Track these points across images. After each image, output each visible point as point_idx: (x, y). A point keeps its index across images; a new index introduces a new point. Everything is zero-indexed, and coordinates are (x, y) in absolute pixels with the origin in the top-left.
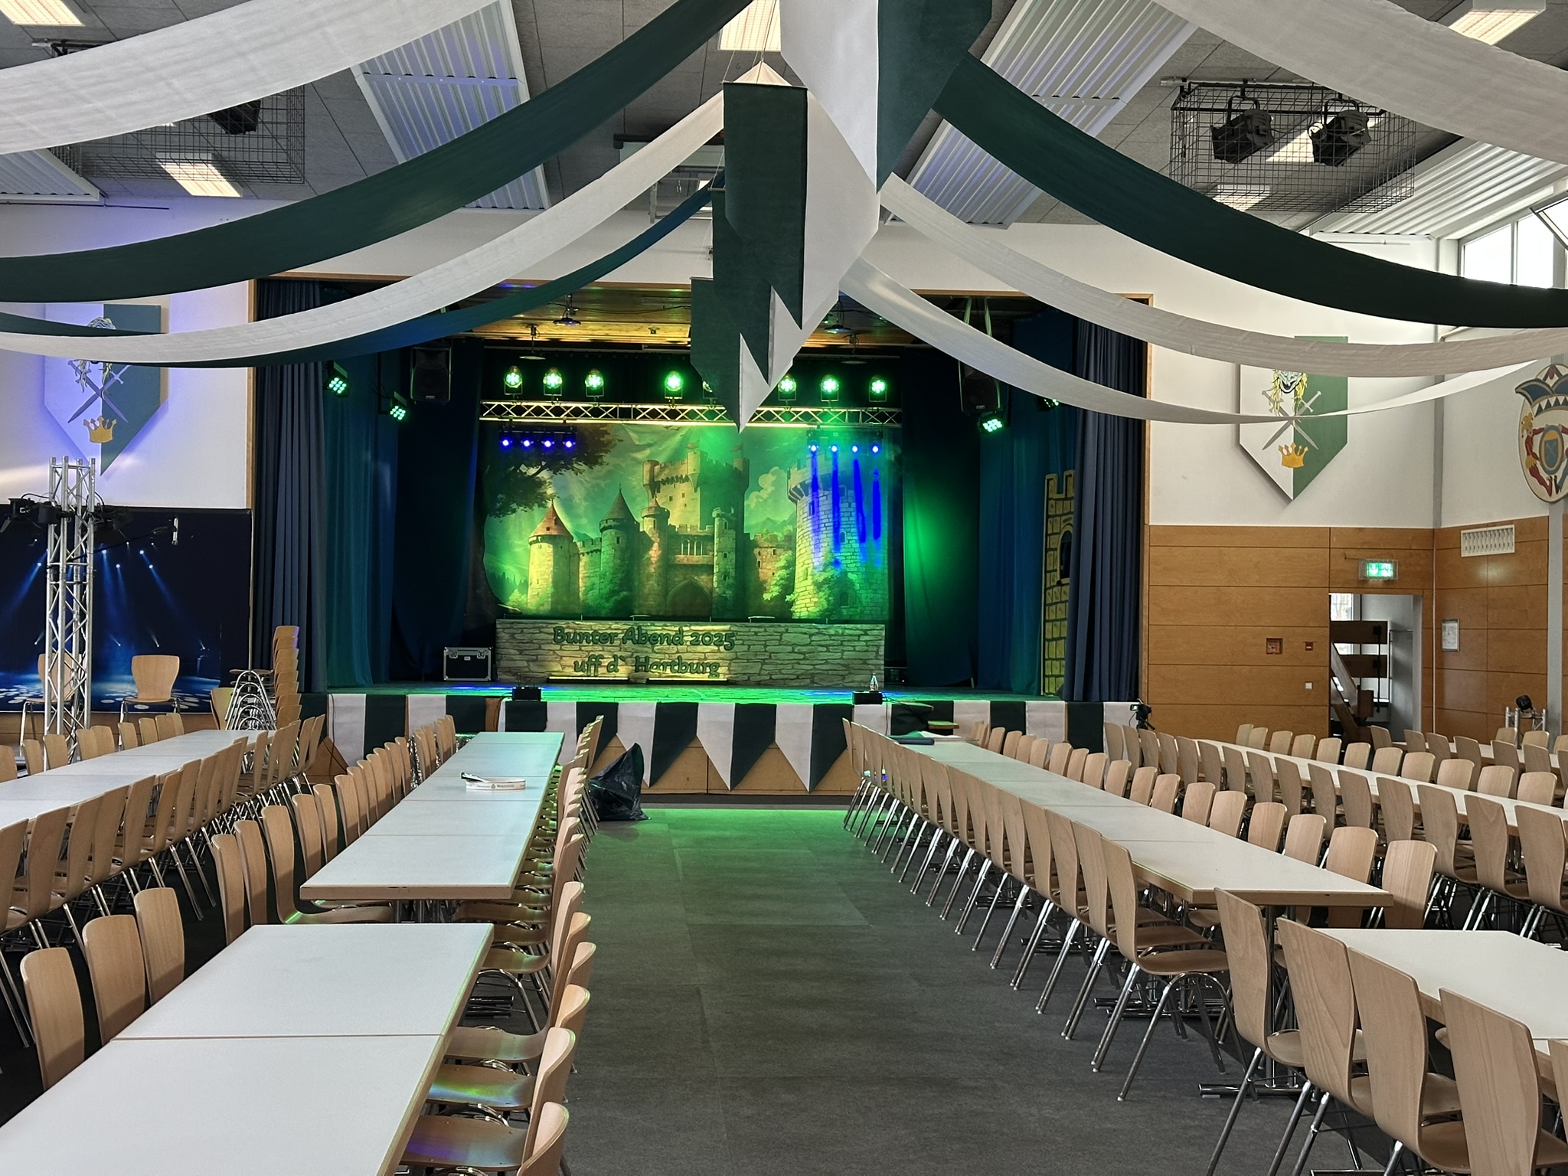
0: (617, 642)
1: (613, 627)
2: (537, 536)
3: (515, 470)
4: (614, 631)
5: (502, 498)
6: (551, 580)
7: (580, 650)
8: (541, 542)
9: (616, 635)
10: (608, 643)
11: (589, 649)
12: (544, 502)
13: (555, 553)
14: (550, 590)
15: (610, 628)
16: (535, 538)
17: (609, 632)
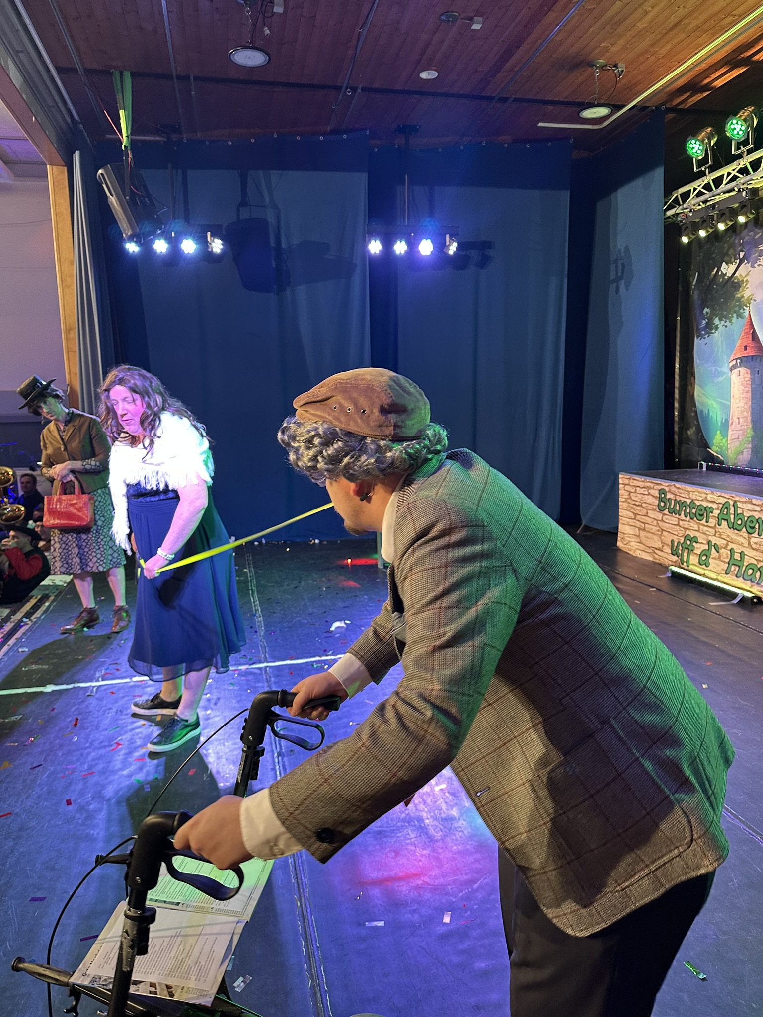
0: (712, 522)
1: (709, 497)
2: (736, 359)
3: (717, 271)
4: (710, 505)
5: (707, 313)
6: (749, 418)
7: (678, 525)
8: (740, 367)
9: (711, 510)
10: (704, 522)
11: (686, 525)
12: (741, 311)
13: (753, 381)
14: (750, 433)
15: (706, 499)
16: (734, 362)
17: (705, 504)
